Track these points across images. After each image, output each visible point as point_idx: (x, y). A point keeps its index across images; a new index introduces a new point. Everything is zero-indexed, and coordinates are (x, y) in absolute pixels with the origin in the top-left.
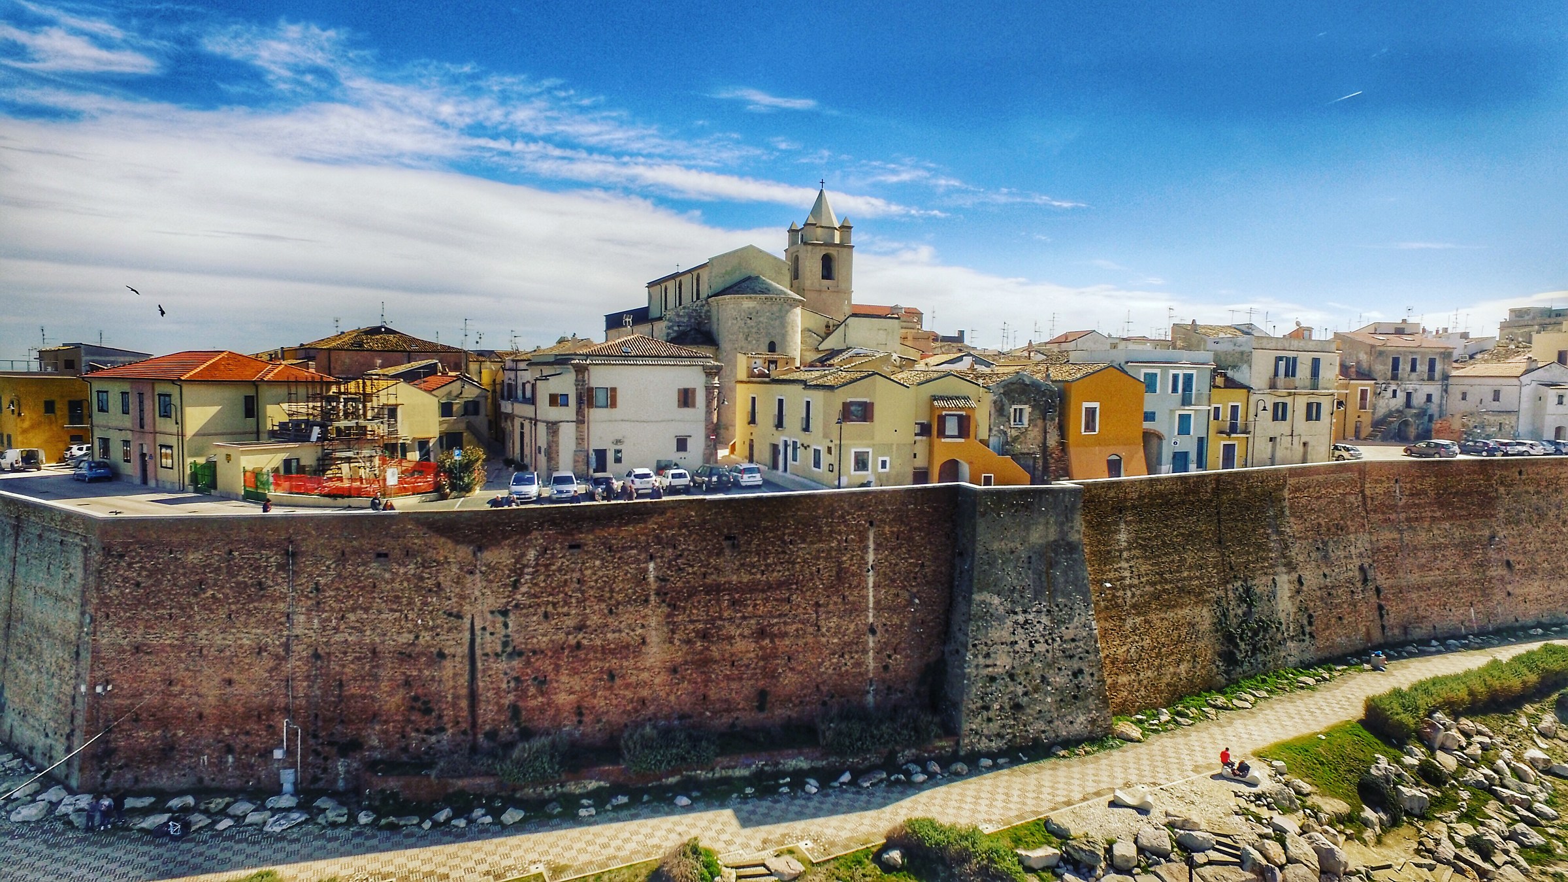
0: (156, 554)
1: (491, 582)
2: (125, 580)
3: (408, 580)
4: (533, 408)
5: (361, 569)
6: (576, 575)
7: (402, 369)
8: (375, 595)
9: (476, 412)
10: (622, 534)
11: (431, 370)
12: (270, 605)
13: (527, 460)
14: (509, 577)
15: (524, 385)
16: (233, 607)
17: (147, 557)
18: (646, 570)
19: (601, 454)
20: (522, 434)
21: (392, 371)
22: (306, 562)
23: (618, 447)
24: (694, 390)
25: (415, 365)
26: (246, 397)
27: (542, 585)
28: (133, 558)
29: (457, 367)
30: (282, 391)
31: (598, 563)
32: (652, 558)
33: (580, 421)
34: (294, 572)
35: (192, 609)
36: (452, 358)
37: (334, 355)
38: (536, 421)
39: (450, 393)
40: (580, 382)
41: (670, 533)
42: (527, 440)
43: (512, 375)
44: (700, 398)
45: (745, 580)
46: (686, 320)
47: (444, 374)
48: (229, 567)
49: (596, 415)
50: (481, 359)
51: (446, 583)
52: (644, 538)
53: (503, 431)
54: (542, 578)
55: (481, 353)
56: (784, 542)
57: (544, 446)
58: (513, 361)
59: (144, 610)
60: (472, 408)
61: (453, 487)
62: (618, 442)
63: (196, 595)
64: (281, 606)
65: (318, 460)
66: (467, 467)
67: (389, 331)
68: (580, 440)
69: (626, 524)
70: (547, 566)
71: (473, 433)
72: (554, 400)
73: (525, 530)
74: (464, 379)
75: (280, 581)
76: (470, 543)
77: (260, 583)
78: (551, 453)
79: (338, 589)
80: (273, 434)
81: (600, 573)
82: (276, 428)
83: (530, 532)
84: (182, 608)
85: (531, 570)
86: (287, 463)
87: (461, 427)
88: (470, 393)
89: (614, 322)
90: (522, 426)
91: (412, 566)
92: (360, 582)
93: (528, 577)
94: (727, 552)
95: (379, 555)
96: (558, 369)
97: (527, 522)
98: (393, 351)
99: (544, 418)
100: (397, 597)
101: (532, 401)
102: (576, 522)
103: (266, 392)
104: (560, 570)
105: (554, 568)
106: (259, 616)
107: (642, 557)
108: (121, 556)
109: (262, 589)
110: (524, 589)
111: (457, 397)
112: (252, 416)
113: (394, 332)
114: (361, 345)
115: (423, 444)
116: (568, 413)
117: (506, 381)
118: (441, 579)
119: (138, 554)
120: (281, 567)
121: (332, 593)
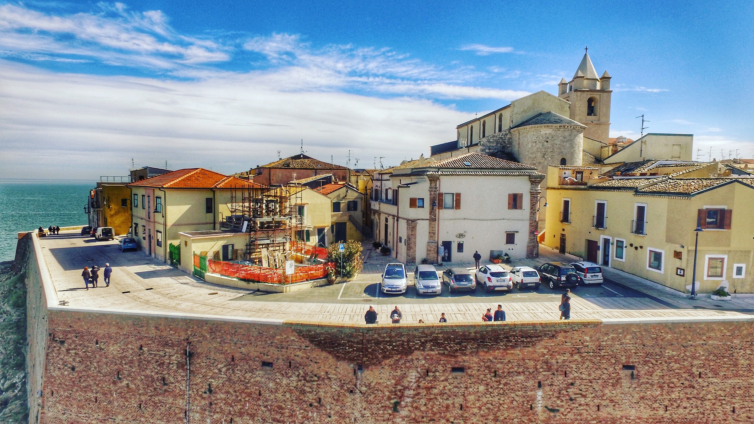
0: (86, 343)
1: (371, 403)
2: (65, 364)
3: (291, 392)
4: (396, 207)
5: (248, 375)
6: (459, 400)
7: (310, 180)
8: (260, 403)
9: (355, 209)
10: (508, 358)
11: (328, 181)
12: (171, 400)
13: (390, 245)
14: (389, 398)
15: (387, 190)
16: (143, 398)
17: (80, 345)
18: (533, 399)
19: (447, 245)
20: (386, 226)
21: (304, 181)
22: (200, 362)
23: (461, 240)
24: (522, 195)
25: (319, 177)
26: (207, 199)
27: (423, 408)
28: (70, 345)
29: (344, 179)
30: (228, 195)
31: (482, 388)
32: (540, 385)
33: (433, 219)
34: (191, 372)
35: (112, 395)
36: (341, 173)
37: (272, 171)
38: (398, 218)
39: (339, 196)
40: (433, 189)
41: (561, 358)
42: (390, 230)
43: (378, 183)
44: (526, 202)
45: (645, 416)
46: (495, 144)
47: (336, 183)
48: (140, 362)
49: (444, 214)
50: (358, 174)
51: (327, 401)
52: (532, 363)
53: (372, 222)
54: (423, 401)
55: (357, 171)
56: (692, 374)
57: (404, 237)
58: (379, 174)
59: (77, 391)
60: (352, 206)
61: (338, 273)
62: (461, 236)
63: (114, 383)
64: (181, 402)
65: (247, 245)
66: (349, 257)
67: (305, 157)
68: (432, 233)
69: (513, 347)
70: (428, 389)
71: (353, 223)
72: (413, 203)
73: (406, 351)
74: (348, 187)
75: (180, 378)
76: (351, 360)
77: (164, 379)
78: (410, 243)
79: (228, 392)
80: (223, 224)
81: (485, 400)
82: (225, 220)
83: (411, 352)
84: (104, 394)
85: (412, 392)
86: (225, 247)
87: (345, 219)
88: (352, 196)
89: (437, 150)
90: (387, 220)
91: (294, 378)
92: (247, 388)
93: (409, 400)
94: (625, 382)
95: (265, 364)
96: (414, 179)
97: (408, 341)
98: (306, 169)
99: (405, 217)
100: (280, 407)
101: (395, 202)
102: (459, 343)
103: (219, 196)
104: (442, 394)
105: (435, 391)
106: (163, 409)
107: (530, 383)
108: (62, 342)
109: (165, 384)
110: (404, 413)
111: (343, 198)
112: (211, 212)
113: (308, 158)
114: (288, 166)
115: (320, 231)
116: (424, 213)
117: (374, 188)
118: (322, 394)
119: (74, 341)
120: (181, 366)
121: (223, 396)
